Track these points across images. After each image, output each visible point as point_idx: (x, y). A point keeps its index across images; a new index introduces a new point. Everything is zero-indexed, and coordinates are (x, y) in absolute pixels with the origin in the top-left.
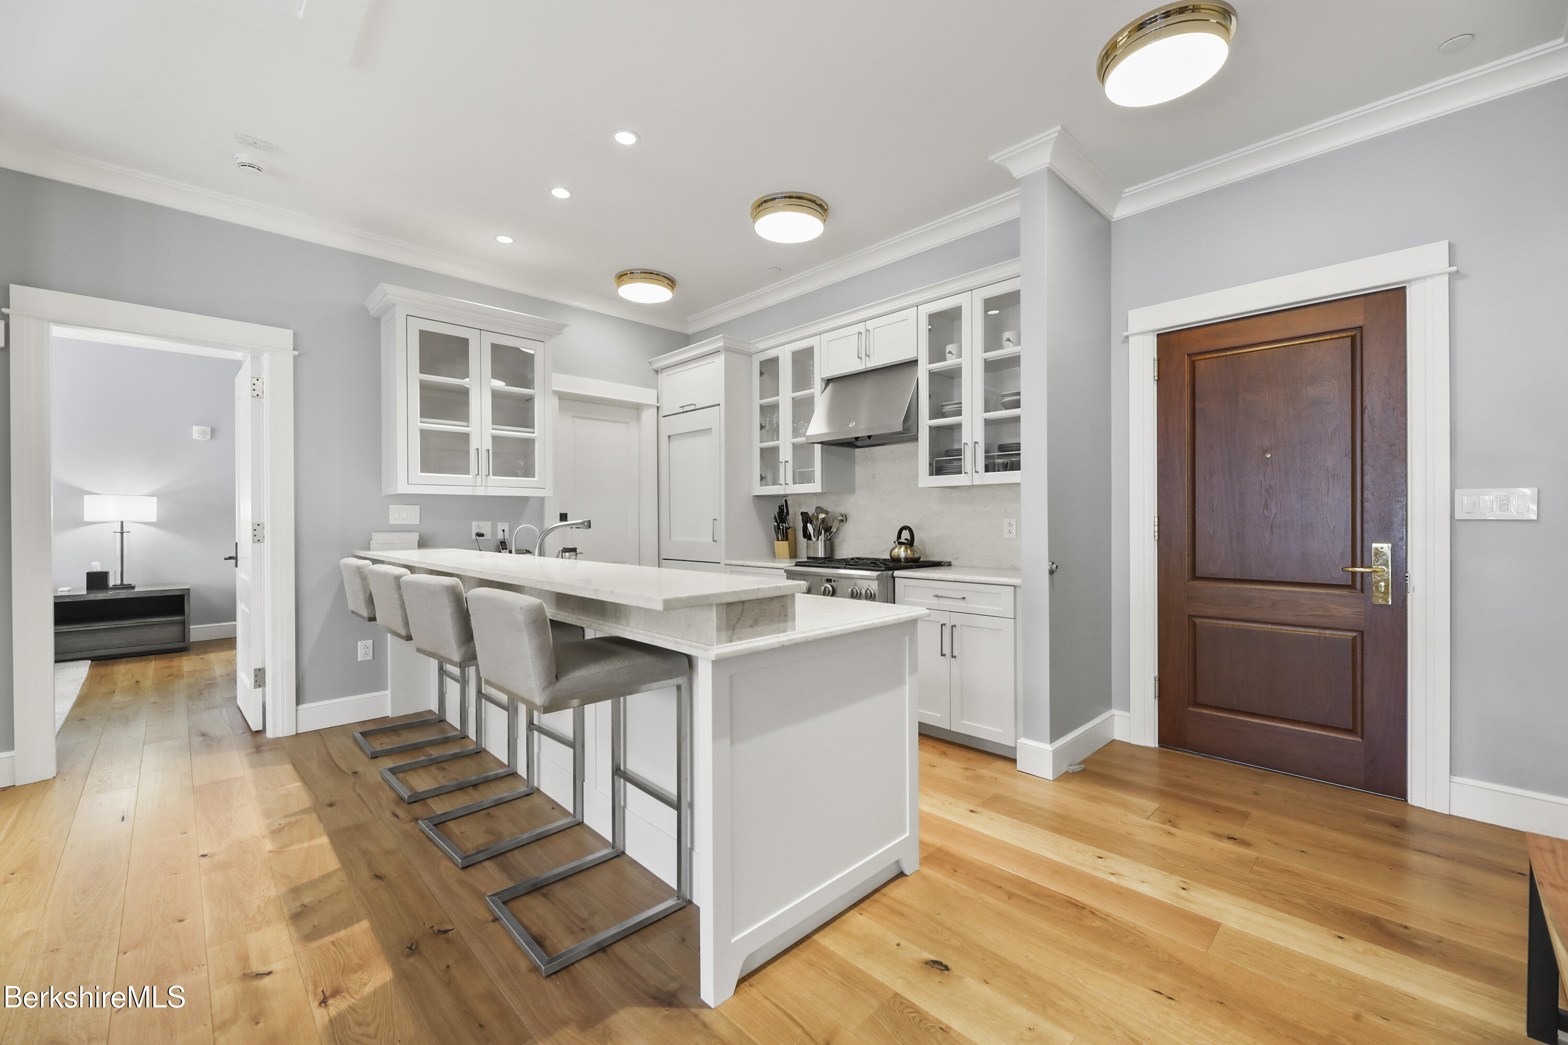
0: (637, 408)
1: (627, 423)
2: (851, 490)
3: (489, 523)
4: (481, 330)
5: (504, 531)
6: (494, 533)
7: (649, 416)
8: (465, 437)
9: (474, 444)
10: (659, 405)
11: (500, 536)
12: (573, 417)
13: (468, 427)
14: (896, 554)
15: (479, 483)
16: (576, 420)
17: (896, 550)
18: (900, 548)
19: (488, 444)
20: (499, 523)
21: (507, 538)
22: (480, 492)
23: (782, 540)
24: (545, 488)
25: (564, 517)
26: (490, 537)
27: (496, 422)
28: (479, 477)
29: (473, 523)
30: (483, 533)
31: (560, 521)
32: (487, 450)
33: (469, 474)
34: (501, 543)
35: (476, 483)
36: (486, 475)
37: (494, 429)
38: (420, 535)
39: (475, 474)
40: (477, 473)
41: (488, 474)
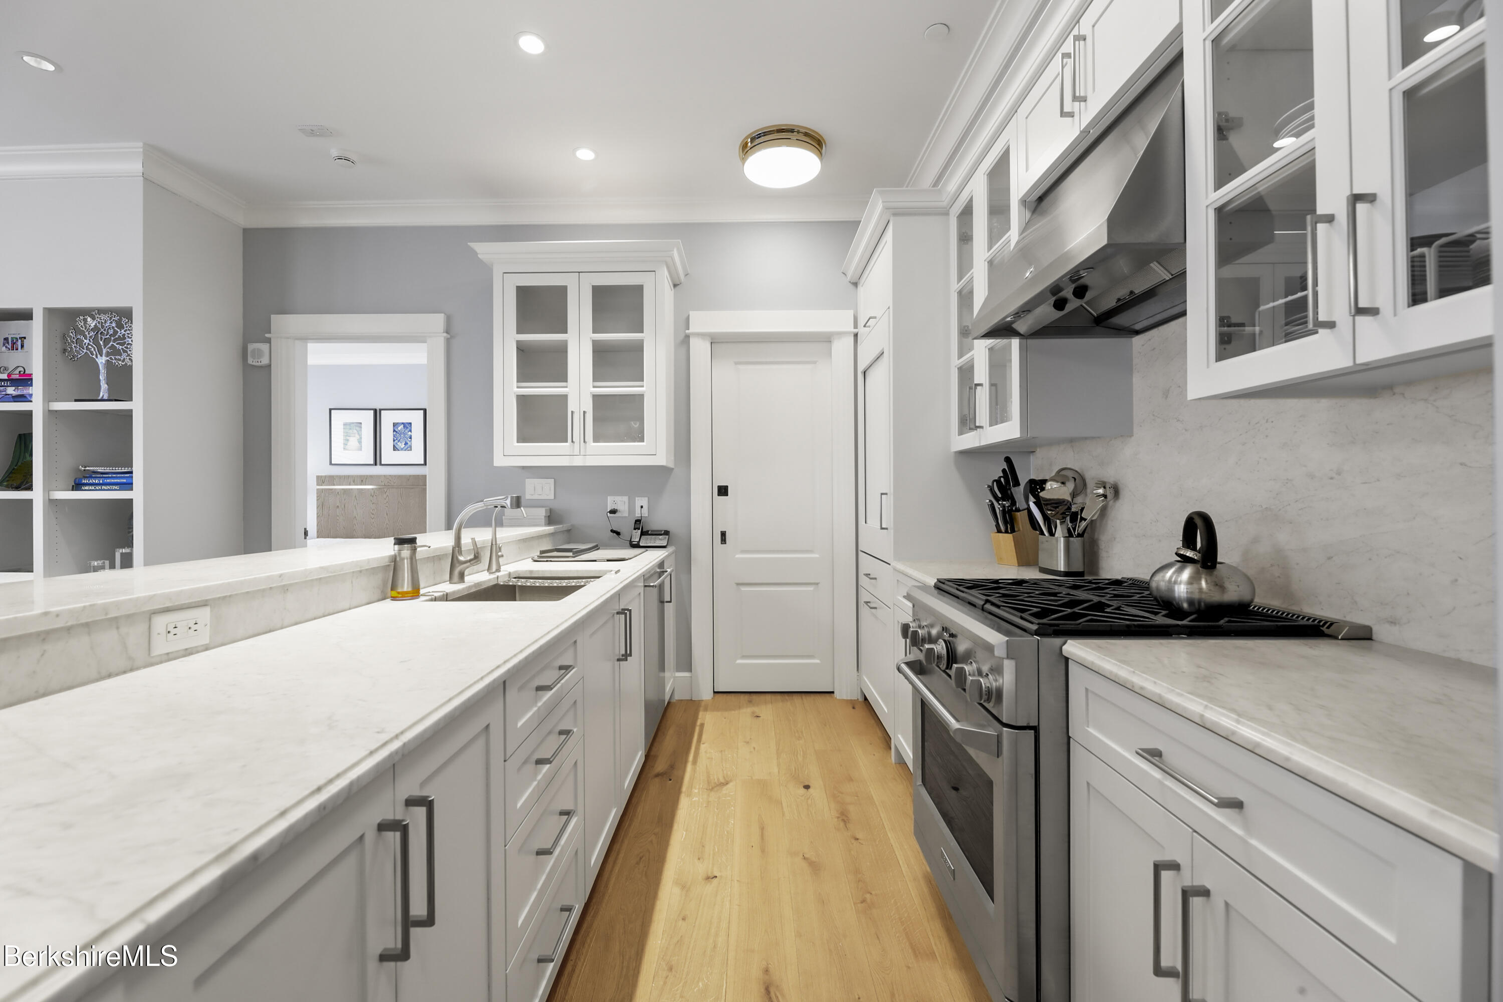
0: (826, 339)
1: (815, 363)
2: (1125, 431)
3: (626, 499)
4: (579, 272)
5: (642, 507)
6: (631, 509)
7: (842, 348)
8: (564, 397)
9: (572, 406)
10: (856, 331)
11: (638, 515)
12: (736, 363)
13: (566, 387)
14: (1163, 585)
15: (577, 452)
16: (740, 367)
17: (1169, 573)
18: (1180, 571)
19: (588, 405)
20: (636, 498)
21: (647, 515)
22: (578, 462)
23: (1006, 532)
24: (656, 455)
25: (723, 491)
26: (626, 515)
27: (596, 378)
28: (577, 445)
29: (609, 498)
30: (618, 509)
31: (718, 495)
32: (584, 412)
33: (567, 442)
34: (637, 521)
35: (573, 452)
36: (584, 442)
37: (594, 387)
38: (551, 510)
39: (572, 442)
40: (574, 440)
41: (586, 440)
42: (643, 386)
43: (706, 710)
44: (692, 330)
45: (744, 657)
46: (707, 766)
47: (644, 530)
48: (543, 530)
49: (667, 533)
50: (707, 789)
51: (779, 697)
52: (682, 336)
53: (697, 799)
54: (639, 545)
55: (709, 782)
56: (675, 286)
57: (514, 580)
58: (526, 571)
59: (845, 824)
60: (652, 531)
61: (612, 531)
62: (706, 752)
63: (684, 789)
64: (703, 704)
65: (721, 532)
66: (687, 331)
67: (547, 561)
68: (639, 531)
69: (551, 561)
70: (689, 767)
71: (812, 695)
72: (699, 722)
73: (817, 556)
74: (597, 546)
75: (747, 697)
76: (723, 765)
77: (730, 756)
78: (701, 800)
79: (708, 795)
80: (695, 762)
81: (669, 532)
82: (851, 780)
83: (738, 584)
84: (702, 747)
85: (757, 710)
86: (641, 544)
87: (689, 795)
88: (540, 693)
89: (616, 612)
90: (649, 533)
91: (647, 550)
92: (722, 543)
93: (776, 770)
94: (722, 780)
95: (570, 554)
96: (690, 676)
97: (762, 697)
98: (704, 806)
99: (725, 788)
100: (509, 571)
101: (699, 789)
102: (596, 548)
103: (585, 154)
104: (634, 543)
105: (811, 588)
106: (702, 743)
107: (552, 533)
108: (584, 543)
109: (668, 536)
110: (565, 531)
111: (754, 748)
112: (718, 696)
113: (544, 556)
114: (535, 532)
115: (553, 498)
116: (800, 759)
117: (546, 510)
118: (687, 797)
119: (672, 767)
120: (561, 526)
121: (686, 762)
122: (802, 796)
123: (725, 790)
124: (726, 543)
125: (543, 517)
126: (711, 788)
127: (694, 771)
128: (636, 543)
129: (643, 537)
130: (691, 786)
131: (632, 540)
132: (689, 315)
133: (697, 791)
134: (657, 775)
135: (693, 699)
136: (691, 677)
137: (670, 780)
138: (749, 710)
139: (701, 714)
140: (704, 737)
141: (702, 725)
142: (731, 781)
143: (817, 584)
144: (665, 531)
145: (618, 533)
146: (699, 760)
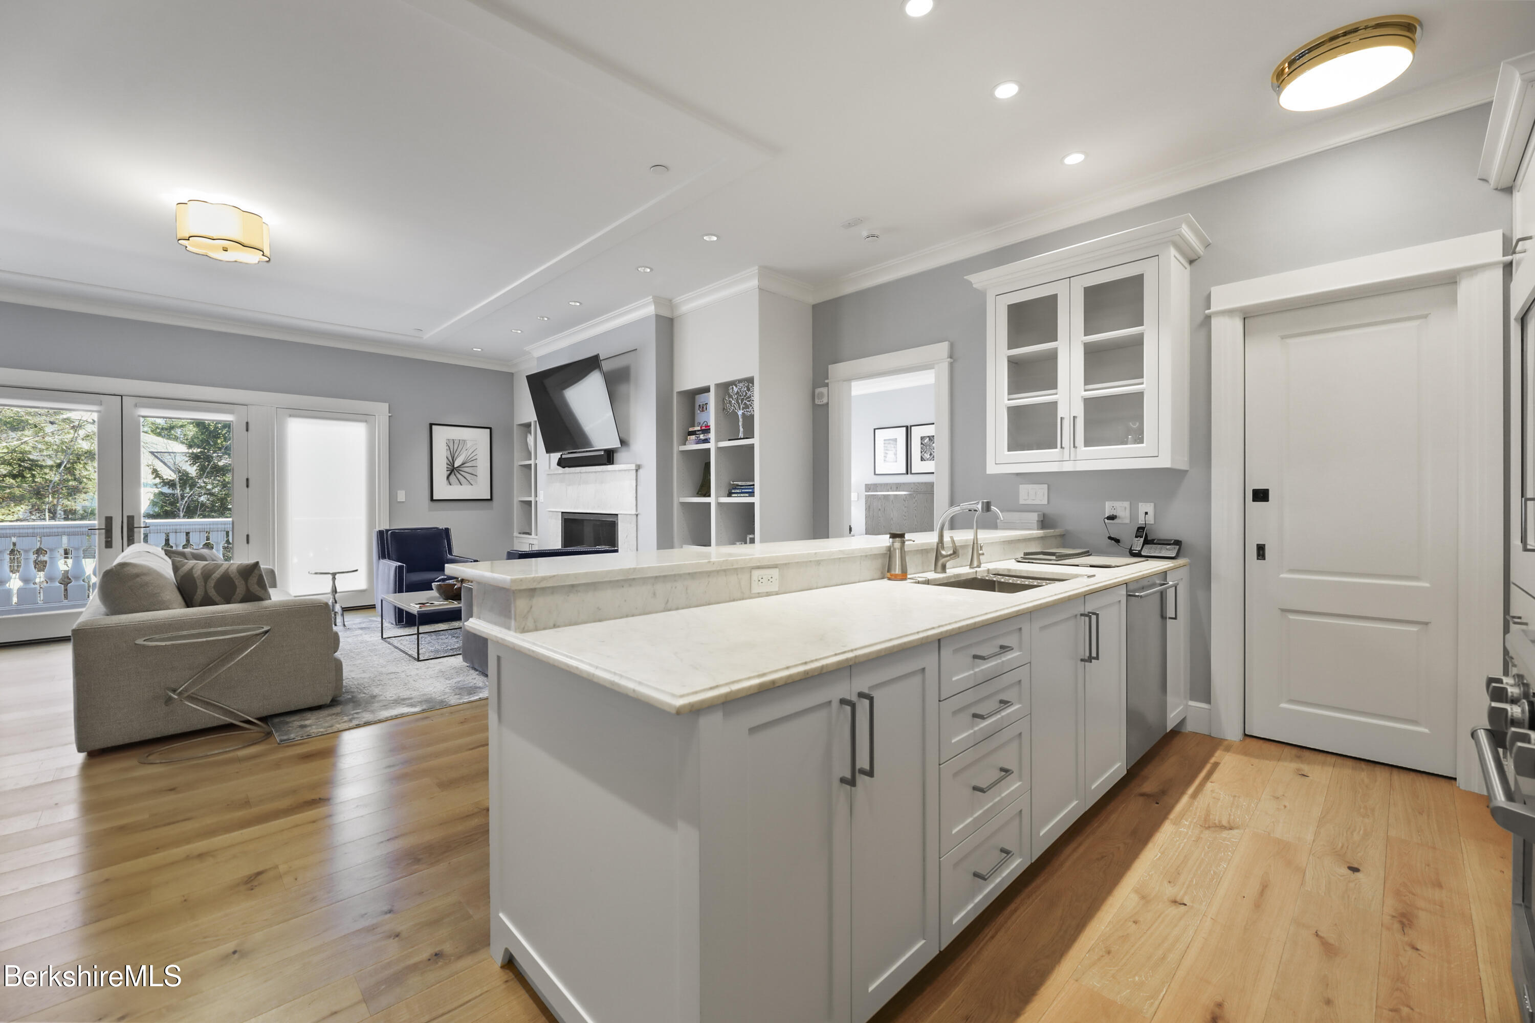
0: (1448, 279)
1: (1424, 317)
3: (1126, 504)
4: (1070, 278)
5: (1146, 513)
6: (1134, 515)
8: (1055, 404)
9: (1062, 412)
10: (1508, 258)
11: (1141, 521)
12: (1283, 338)
13: (1056, 394)
15: (1066, 457)
16: (1289, 341)
19: (1079, 410)
20: (1140, 504)
21: (1152, 522)
22: (1068, 467)
24: (1158, 456)
25: (1261, 495)
26: (1127, 521)
27: (1087, 381)
28: (1066, 451)
29: (1107, 503)
30: (1117, 515)
31: (1254, 500)
32: (1074, 417)
33: (1056, 448)
34: (1139, 528)
35: (1063, 458)
36: (1074, 447)
37: (1085, 390)
38: (1044, 515)
39: (1062, 447)
40: (1063, 446)
41: (1076, 445)
42: (1142, 383)
43: (1228, 749)
44: (1214, 309)
45: (1292, 701)
46: (1209, 805)
47: (1149, 539)
48: (1030, 534)
49: (1178, 543)
50: (1200, 826)
51: (1350, 763)
52: (1200, 318)
53: (1185, 830)
54: (1141, 554)
55: (1205, 820)
56: (1191, 262)
57: (992, 576)
58: (1005, 569)
59: (1403, 927)
60: (1158, 540)
61: (1110, 538)
62: (1212, 791)
63: (1172, 816)
64: (1226, 743)
65: (1257, 545)
66: (1207, 312)
67: (1029, 562)
68: (1142, 540)
69: (1033, 563)
70: (1185, 799)
71: (1412, 773)
72: (1213, 760)
73: (1427, 585)
74: (1088, 552)
75: (1295, 751)
76: (1231, 810)
77: (1245, 804)
78: (1190, 833)
79: (1201, 832)
80: (1194, 796)
81: (1181, 541)
82: (1439, 885)
83: (1285, 611)
84: (1209, 785)
85: (1306, 768)
86: (1143, 554)
87: (1177, 823)
88: (977, 661)
89: (1079, 613)
90: (1155, 542)
91: (1147, 560)
92: (1258, 559)
93: (1310, 837)
94: (1224, 823)
95: (1054, 558)
96: (1210, 708)
97: (1321, 757)
98: (1193, 839)
99: (1227, 832)
100: (988, 567)
101: (1191, 822)
102: (1087, 554)
103: (1075, 159)
104: (1135, 551)
105: (1414, 629)
106: (1210, 780)
107: (1042, 537)
108: (1074, 548)
109: (1178, 547)
110: (1058, 535)
111: (1285, 807)
112: (1248, 740)
113: (1028, 557)
114: (1021, 535)
115: (1046, 503)
116: (1356, 837)
117: (1038, 515)
118: (1174, 824)
119: (1163, 792)
120: (1053, 530)
121: (1183, 793)
122: (1342, 876)
123: (1225, 834)
124: (1264, 559)
125: (1036, 521)
126: (1207, 826)
127: (1190, 805)
128: (1137, 552)
129: (1146, 546)
130: (1182, 816)
131: (1132, 549)
132: (1210, 292)
133: (1188, 823)
134: (1142, 795)
135: (1212, 735)
136: (1210, 710)
137: (1157, 803)
138: (1294, 765)
139: (1218, 753)
140: (1215, 776)
141: (1216, 765)
142: (1237, 828)
143: (1426, 624)
144: (1175, 541)
145: (1117, 541)
146: (1200, 796)
